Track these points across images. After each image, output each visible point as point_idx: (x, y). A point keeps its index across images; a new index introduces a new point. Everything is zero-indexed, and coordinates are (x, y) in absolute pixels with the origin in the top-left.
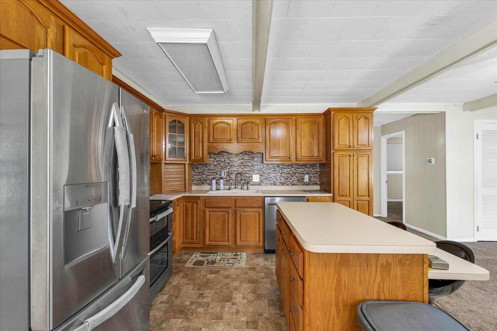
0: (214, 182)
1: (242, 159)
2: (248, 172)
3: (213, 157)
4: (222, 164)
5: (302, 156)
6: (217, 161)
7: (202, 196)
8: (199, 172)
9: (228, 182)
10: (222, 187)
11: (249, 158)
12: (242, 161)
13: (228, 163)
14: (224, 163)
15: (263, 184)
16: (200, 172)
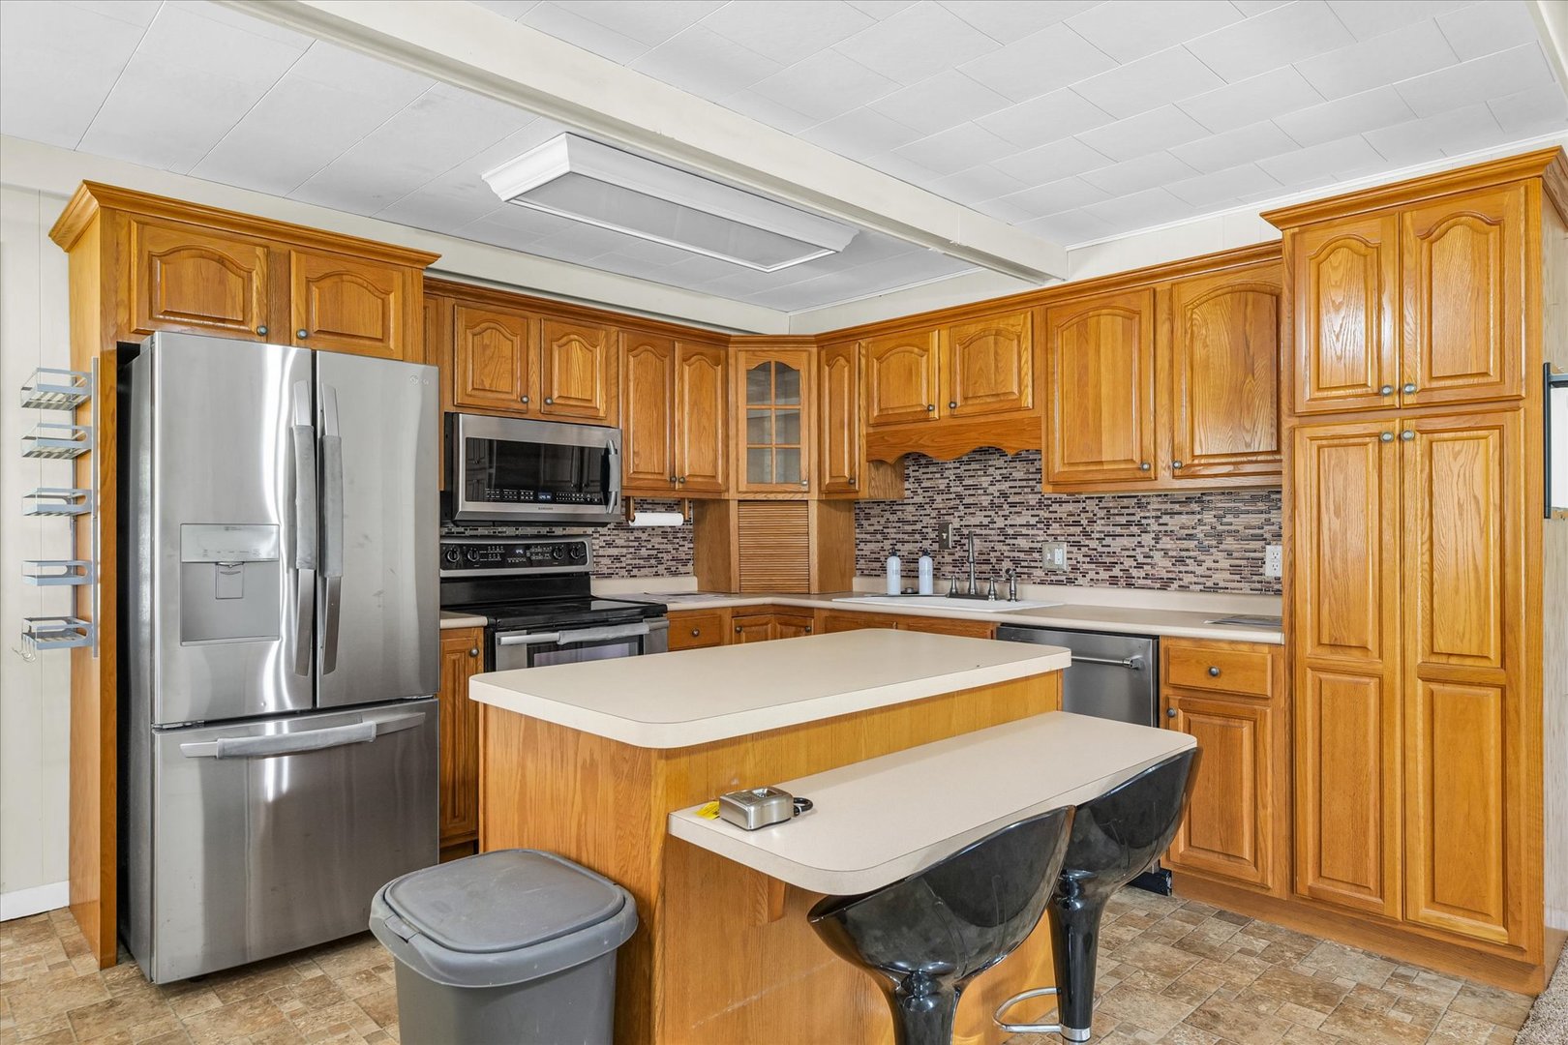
0: (894, 564)
1: (1006, 478)
2: (1024, 531)
3: (912, 474)
4: (938, 498)
5: (1197, 452)
6: (926, 490)
7: (819, 609)
8: (871, 529)
9: (957, 570)
10: (926, 582)
11: (1028, 472)
12: (1005, 486)
13: (960, 497)
14: (945, 496)
15: (1081, 580)
16: (876, 532)
